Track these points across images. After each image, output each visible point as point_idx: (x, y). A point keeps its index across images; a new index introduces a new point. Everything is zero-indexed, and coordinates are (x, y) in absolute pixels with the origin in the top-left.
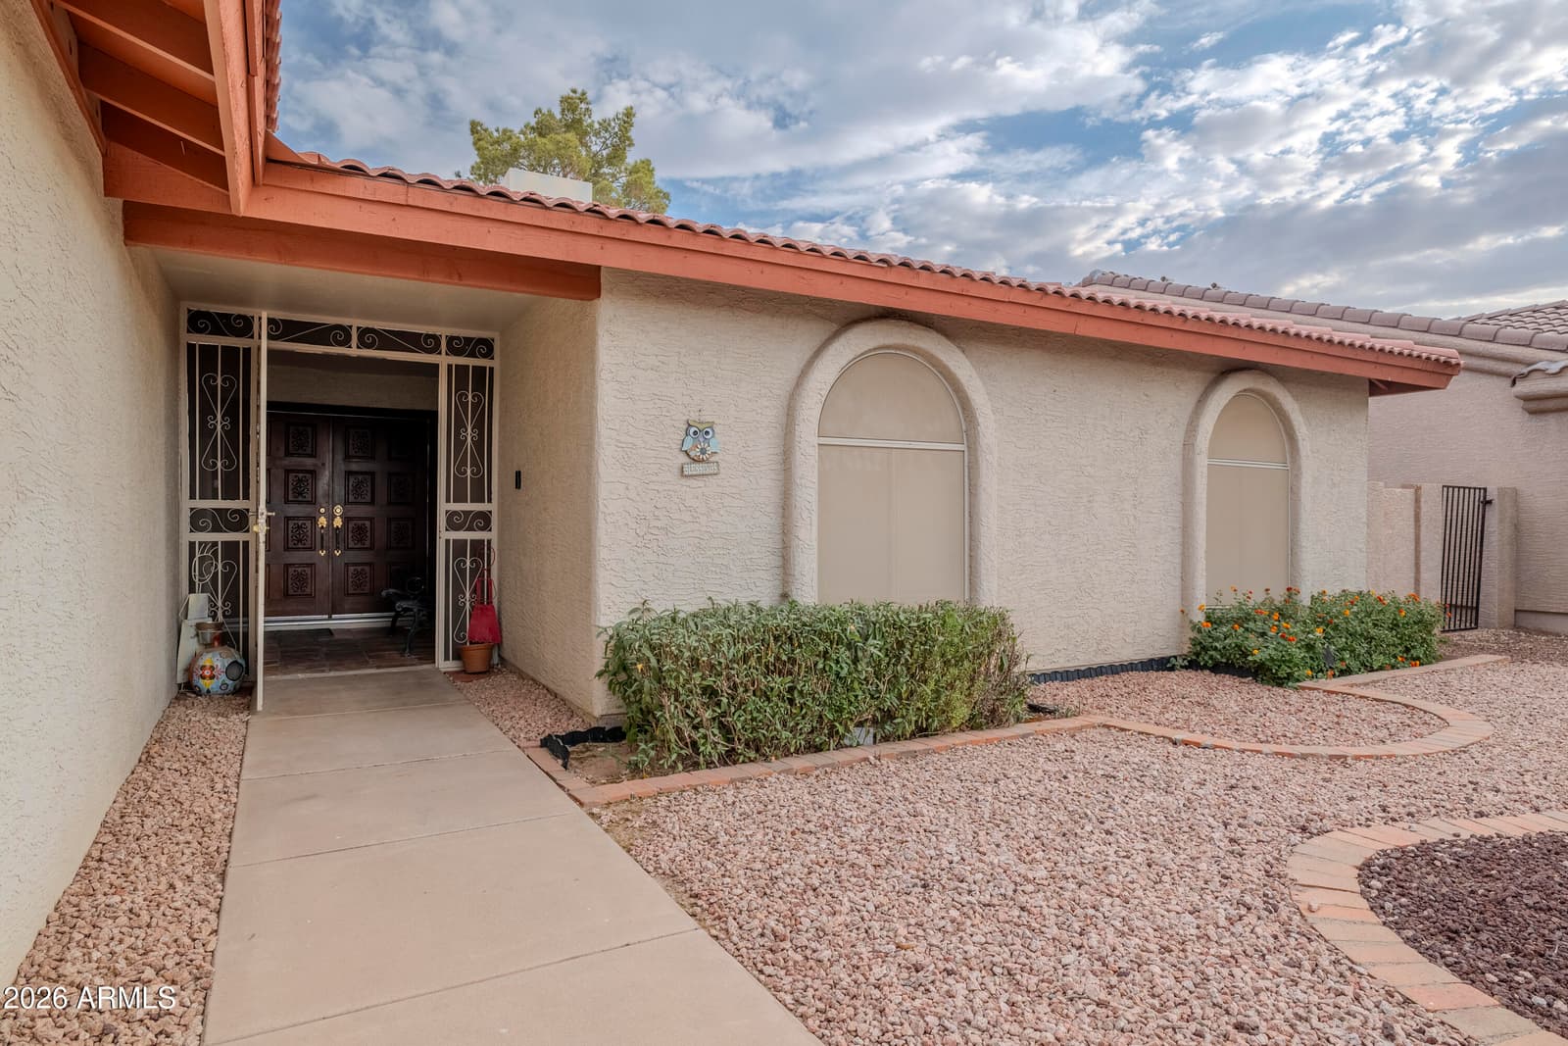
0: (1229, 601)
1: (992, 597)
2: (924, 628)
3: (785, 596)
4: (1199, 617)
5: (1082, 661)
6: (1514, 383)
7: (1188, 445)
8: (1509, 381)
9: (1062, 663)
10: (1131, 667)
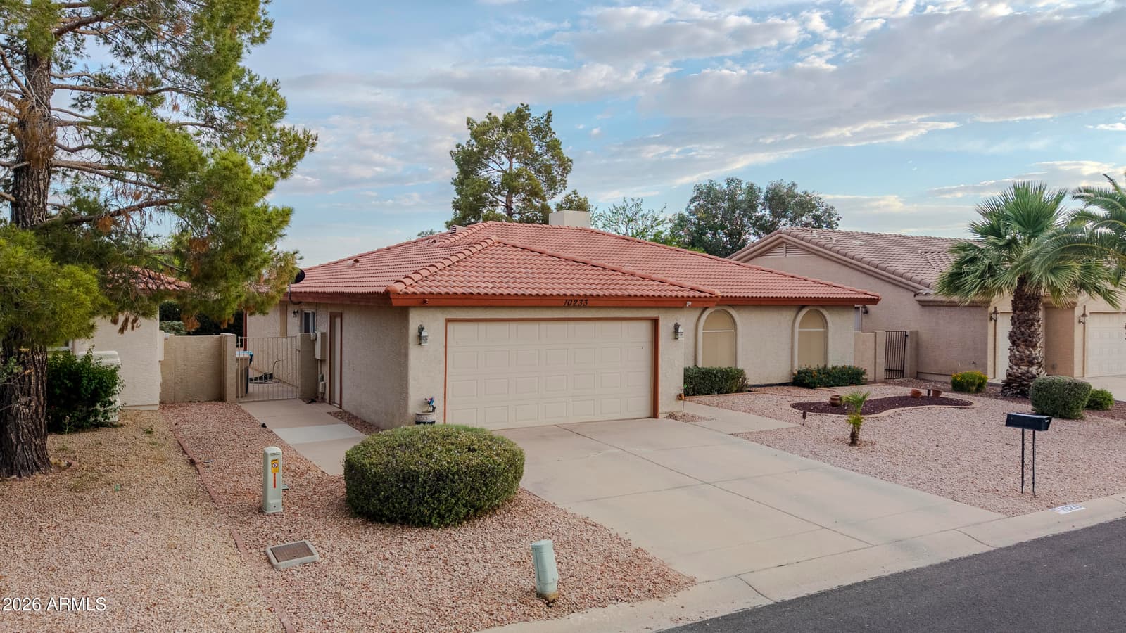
0: (804, 368)
1: (739, 367)
2: (728, 372)
3: (695, 365)
4: (796, 372)
5: (763, 383)
6: (915, 296)
7: (793, 326)
8: (913, 294)
9: (757, 383)
10: (776, 385)
